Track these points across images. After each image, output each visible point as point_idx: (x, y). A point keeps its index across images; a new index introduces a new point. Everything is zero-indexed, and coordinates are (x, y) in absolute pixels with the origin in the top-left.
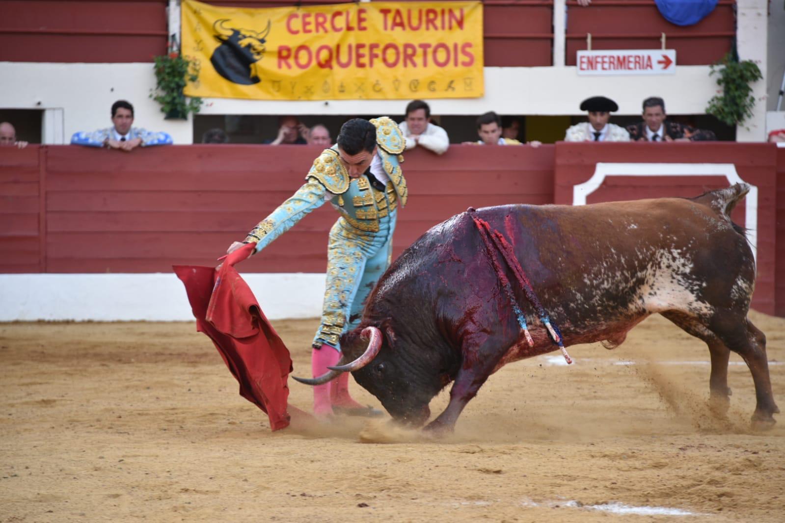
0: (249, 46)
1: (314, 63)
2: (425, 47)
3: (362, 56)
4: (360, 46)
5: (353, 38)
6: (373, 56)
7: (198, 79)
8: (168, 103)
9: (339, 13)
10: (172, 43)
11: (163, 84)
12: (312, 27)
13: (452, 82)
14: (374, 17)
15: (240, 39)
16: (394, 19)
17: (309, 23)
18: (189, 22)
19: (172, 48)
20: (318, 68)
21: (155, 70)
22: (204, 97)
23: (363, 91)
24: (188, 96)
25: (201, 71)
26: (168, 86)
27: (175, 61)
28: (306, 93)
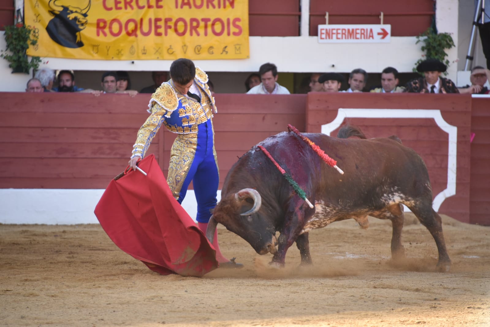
0: (76, 19)
1: (124, 32)
2: (206, 20)
3: (160, 27)
4: (157, 20)
5: (152, 14)
6: (168, 27)
7: (37, 44)
8: (14, 61)
10: (18, 16)
11: (11, 47)
12: (122, 5)
13: (226, 47)
15: (69, 14)
17: (120, 2)
18: (31, 0)
19: (18, 20)
20: (127, 36)
21: (5, 37)
22: (42, 57)
23: (160, 54)
24: (30, 56)
25: (39, 37)
26: (15, 48)
27: (20, 30)
28: (118, 54)
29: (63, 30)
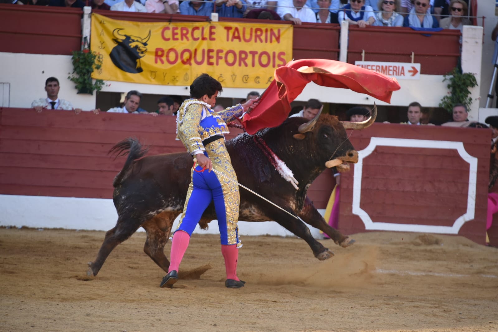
0: (136, 47)
1: (179, 61)
2: (253, 53)
3: (212, 57)
4: (210, 51)
5: (205, 45)
6: (219, 58)
7: (101, 68)
8: (80, 83)
9: (197, 28)
10: (85, 43)
11: (78, 70)
12: (179, 36)
14: (220, 31)
15: (131, 42)
16: (234, 34)
17: (177, 34)
18: (97, 29)
19: (84, 46)
20: (181, 64)
21: (72, 61)
22: (105, 80)
24: (94, 79)
25: (103, 62)
26: (81, 71)
27: (86, 55)
28: (173, 80)
29: (125, 57)
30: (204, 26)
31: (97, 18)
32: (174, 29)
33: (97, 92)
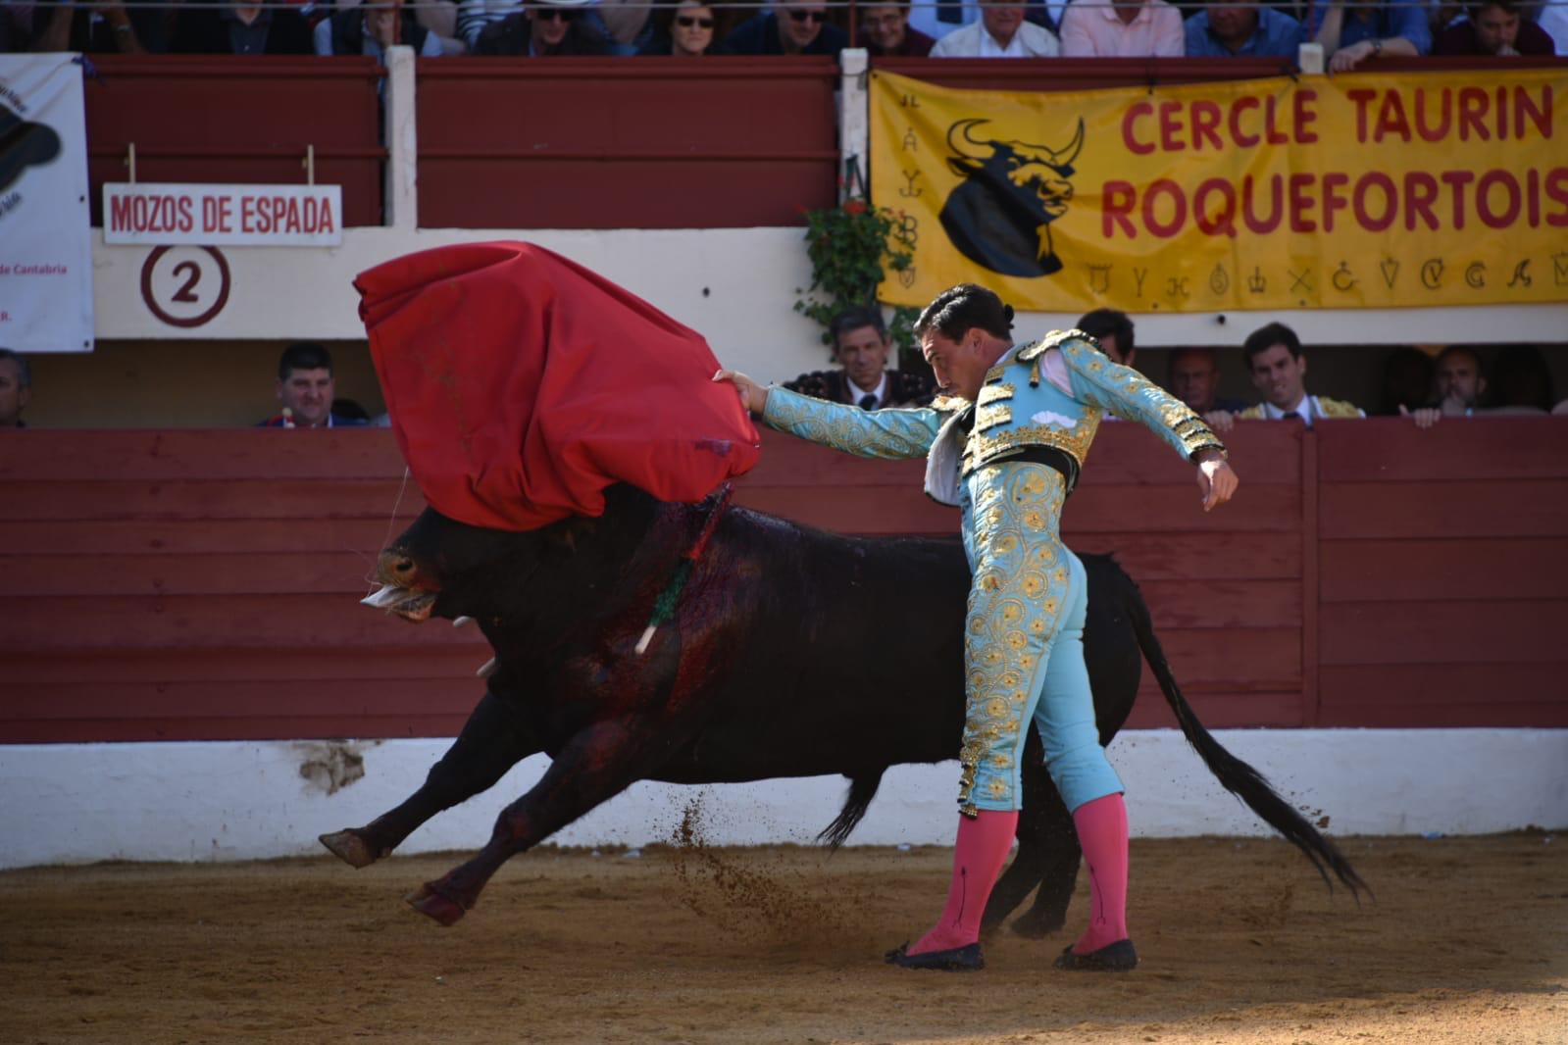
0: (1035, 182)
1: (1191, 223)
2: (1457, 180)
3: (1309, 203)
4: (1300, 180)
5: (1279, 161)
6: (1332, 203)
7: (911, 266)
9: (1251, 102)
10: (850, 178)
11: (829, 276)
12: (1185, 135)
13: (1524, 264)
14: (1334, 111)
15: (1013, 167)
16: (1384, 113)
17: (1178, 126)
18: (890, 128)
19: (849, 192)
20: (1199, 234)
21: (810, 243)
23: (1309, 289)
25: (917, 245)
26: (840, 282)
27: (855, 222)
28: (1172, 294)
29: (995, 219)
30: (1276, 94)
31: (888, 88)
32: (1166, 110)
33: (900, 353)
